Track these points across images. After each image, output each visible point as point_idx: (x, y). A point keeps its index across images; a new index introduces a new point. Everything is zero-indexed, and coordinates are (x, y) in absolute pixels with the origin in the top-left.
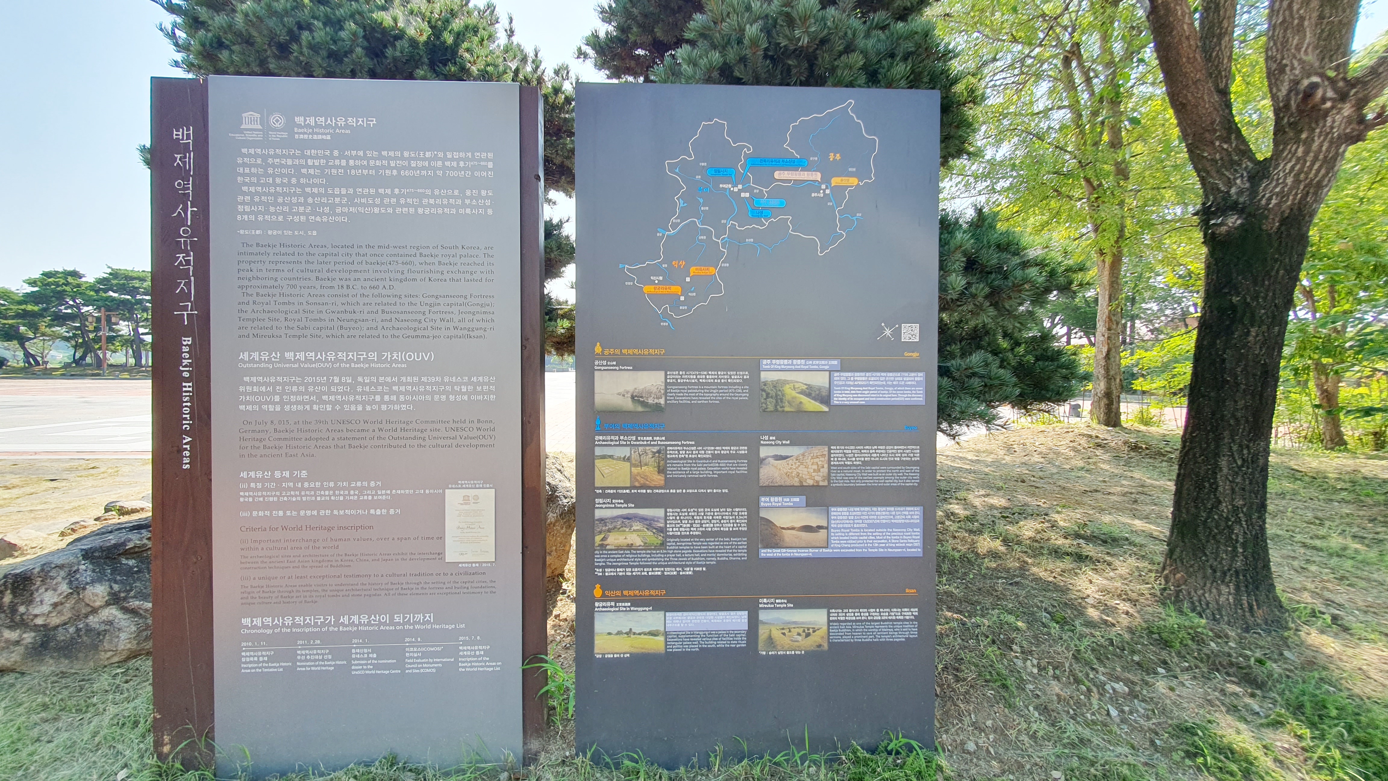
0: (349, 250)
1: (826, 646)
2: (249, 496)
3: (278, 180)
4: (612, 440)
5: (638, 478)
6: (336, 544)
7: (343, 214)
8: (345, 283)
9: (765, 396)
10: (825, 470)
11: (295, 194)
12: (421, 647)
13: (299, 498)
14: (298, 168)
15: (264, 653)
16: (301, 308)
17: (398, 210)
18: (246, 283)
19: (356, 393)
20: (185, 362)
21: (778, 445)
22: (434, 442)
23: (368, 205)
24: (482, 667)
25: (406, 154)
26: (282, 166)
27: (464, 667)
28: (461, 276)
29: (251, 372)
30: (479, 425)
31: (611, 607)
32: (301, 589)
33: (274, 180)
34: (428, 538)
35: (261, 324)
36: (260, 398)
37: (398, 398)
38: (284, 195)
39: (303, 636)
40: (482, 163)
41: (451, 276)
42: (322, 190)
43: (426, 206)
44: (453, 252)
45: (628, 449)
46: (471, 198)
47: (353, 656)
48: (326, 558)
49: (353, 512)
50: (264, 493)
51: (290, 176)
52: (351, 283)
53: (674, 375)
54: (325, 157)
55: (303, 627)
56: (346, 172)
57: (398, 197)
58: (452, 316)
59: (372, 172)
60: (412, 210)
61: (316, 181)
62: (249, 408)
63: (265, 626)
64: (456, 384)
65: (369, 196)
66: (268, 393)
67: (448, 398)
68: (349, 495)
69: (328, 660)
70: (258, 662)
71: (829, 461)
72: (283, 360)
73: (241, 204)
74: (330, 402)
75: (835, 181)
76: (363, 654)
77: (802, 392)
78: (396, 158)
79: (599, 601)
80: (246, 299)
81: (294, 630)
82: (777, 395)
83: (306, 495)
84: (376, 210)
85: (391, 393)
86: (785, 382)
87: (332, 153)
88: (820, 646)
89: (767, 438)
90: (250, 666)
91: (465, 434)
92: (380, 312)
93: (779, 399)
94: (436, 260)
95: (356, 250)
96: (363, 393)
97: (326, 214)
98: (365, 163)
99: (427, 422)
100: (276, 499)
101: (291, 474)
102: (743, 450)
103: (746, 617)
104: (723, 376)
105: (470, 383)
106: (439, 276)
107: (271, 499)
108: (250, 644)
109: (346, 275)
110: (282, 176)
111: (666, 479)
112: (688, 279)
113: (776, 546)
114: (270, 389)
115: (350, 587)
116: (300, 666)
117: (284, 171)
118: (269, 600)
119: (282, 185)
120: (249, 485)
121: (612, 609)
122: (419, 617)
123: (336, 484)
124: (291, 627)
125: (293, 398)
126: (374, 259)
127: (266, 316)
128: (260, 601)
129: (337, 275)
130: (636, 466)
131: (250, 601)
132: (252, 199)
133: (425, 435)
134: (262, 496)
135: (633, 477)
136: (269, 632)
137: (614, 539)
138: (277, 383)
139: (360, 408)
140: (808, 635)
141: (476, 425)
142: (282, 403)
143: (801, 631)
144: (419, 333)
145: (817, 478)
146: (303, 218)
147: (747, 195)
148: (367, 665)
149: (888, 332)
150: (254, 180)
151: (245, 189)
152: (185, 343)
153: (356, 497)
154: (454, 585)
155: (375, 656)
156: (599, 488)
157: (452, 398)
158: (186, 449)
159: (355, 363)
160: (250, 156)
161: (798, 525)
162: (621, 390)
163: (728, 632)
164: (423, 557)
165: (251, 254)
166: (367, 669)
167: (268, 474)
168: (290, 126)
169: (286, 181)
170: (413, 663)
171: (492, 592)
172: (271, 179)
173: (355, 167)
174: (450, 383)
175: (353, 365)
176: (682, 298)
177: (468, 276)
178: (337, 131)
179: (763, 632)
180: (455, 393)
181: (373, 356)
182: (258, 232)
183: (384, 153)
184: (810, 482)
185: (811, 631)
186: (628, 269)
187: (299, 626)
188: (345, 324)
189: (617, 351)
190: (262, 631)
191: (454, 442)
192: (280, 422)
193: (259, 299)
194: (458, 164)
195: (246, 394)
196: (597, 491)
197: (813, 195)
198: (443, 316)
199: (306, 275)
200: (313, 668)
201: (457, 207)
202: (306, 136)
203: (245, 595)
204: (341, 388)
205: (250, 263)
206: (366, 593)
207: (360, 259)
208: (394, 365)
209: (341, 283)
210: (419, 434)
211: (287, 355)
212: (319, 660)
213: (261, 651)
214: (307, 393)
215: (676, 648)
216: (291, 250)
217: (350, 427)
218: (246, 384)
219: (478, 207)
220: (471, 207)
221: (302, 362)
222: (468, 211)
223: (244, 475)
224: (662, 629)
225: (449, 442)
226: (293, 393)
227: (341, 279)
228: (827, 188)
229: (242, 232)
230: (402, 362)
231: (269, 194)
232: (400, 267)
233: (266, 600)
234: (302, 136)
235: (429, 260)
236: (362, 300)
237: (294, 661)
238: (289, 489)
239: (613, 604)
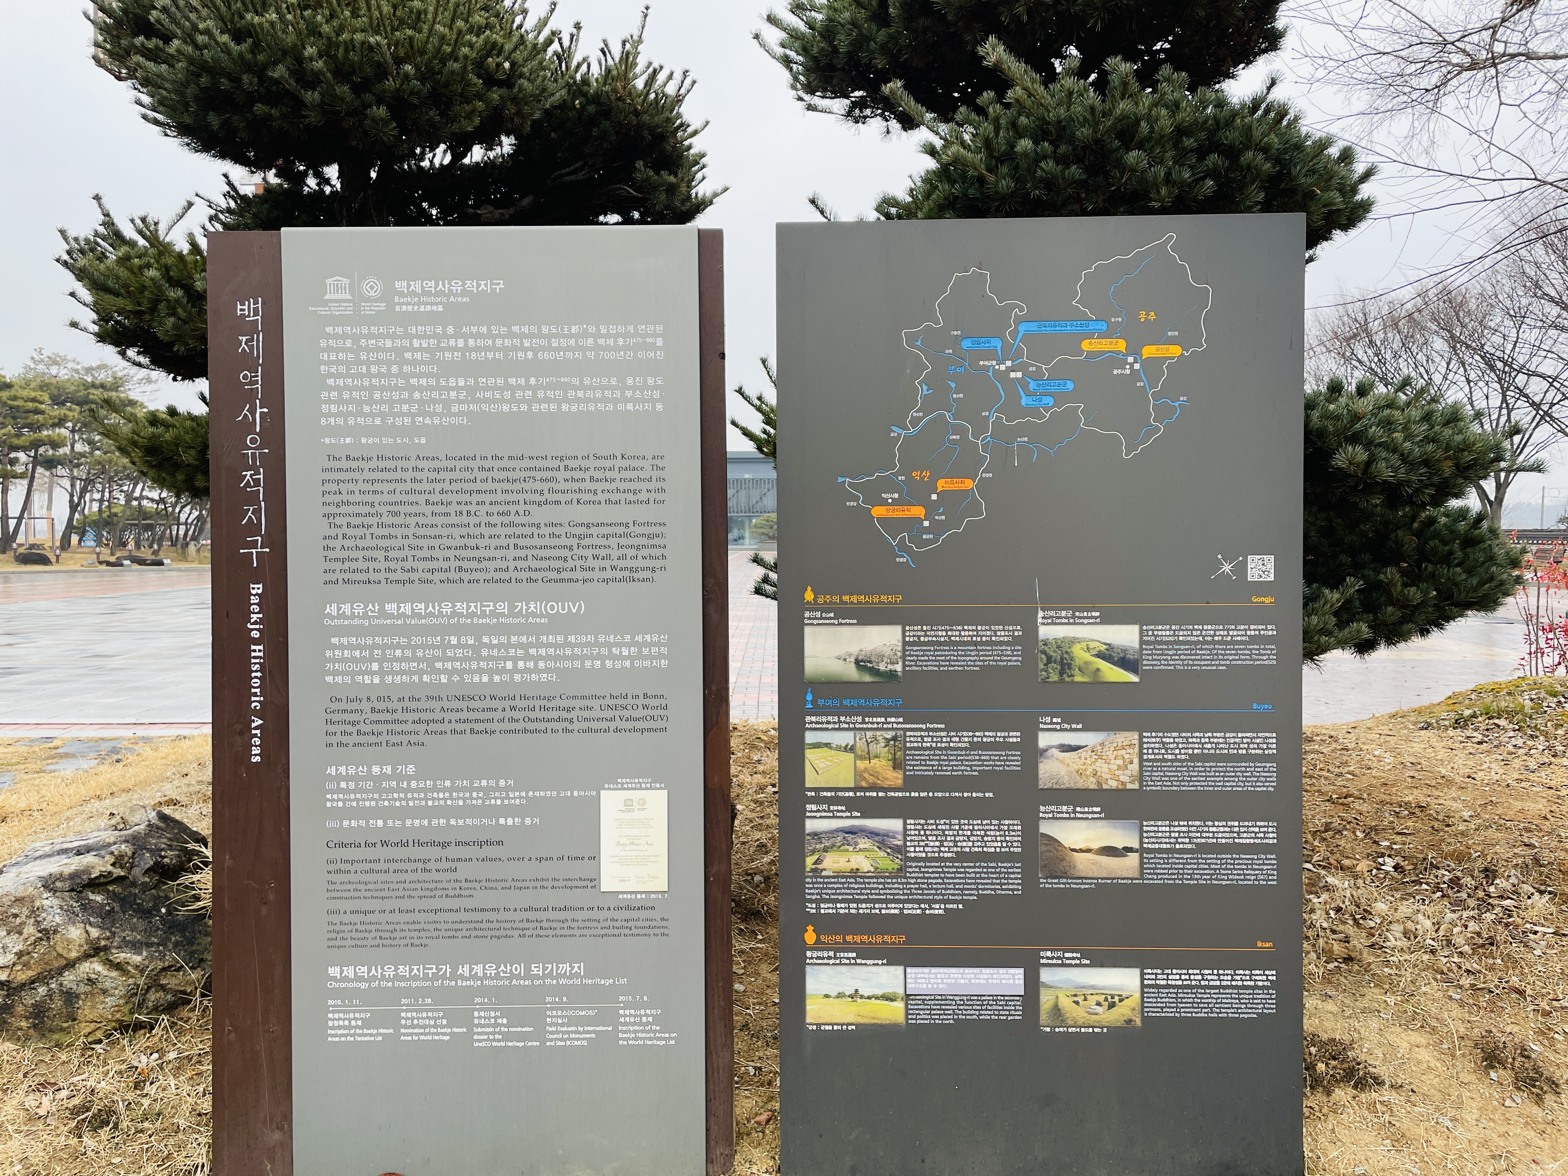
0: (470, 464)
1: (1138, 1022)
2: (339, 800)
3: (374, 369)
4: (828, 723)
5: (866, 775)
6: (453, 865)
7: (460, 414)
8: (464, 509)
9: (1045, 661)
10: (1135, 767)
11: (396, 388)
12: (567, 1009)
13: (404, 803)
14: (399, 351)
15: (357, 1015)
16: (406, 542)
17: (535, 407)
18: (333, 510)
19: (480, 658)
20: (254, 617)
21: (1066, 730)
22: (585, 725)
23: (494, 401)
24: (650, 1039)
25: (545, 330)
26: (378, 349)
27: (626, 1037)
28: (621, 497)
29: (340, 631)
30: (647, 702)
31: (829, 958)
32: (406, 927)
33: (368, 369)
34: (576, 858)
35: (354, 565)
36: (353, 667)
37: (536, 665)
38: (382, 389)
39: (408, 992)
40: (648, 340)
41: (607, 496)
42: (433, 382)
43: (574, 401)
44: (608, 463)
45: (851, 734)
46: (634, 388)
47: (476, 1021)
48: (439, 885)
49: (476, 822)
50: (358, 796)
51: (389, 363)
52: (473, 508)
53: (915, 631)
54: (435, 336)
55: (408, 980)
56: (464, 356)
57: (535, 389)
58: (608, 551)
59: (499, 355)
60: (553, 407)
61: (424, 369)
62: (339, 679)
63: (358, 978)
64: (616, 644)
65: (495, 388)
66: (363, 660)
67: (603, 664)
68: (471, 798)
69: (442, 1027)
70: (350, 1027)
71: (1141, 754)
72: (383, 614)
73: (326, 402)
74: (445, 671)
75: (1148, 351)
76: (489, 1018)
77: (1100, 655)
78: (531, 336)
79: (812, 949)
80: (333, 532)
81: (396, 984)
82: (1062, 659)
83: (413, 799)
84: (505, 408)
85: (527, 658)
86: (1074, 641)
87: (444, 331)
88: (1129, 1021)
89: (1048, 719)
90: (339, 1032)
91: (626, 714)
92: (511, 547)
93: (1065, 665)
94: (587, 476)
95: (478, 463)
96: (489, 658)
97: (437, 414)
98: (490, 342)
99: (575, 697)
100: (373, 803)
101: (394, 770)
102: (1014, 737)
103: (1022, 976)
104: (985, 632)
105: (633, 644)
106: (590, 497)
107: (367, 804)
108: (339, 1002)
109: (466, 498)
110: (378, 362)
111: (906, 778)
112: (934, 497)
113: (1065, 875)
114: (366, 654)
115: (472, 926)
116: (405, 1035)
117: (382, 356)
118: (364, 942)
119: (380, 375)
120: (339, 784)
121: (832, 962)
122: (565, 968)
123: (453, 783)
124: (392, 981)
125: (396, 666)
126: (503, 475)
127: (359, 554)
128: (353, 943)
129: (454, 498)
130: (862, 758)
131: (338, 943)
132: (340, 395)
133: (573, 715)
134: (357, 800)
135: (858, 774)
136: (364, 986)
137: (833, 862)
138: (376, 646)
139: (485, 679)
140: (1112, 1005)
141: (641, 701)
142: (381, 673)
143: (1101, 999)
144: (565, 575)
145: (1122, 778)
146: (407, 420)
147: (1019, 375)
148: (494, 1033)
149: (1227, 568)
150: (342, 369)
151: (330, 382)
152: (253, 592)
153: (480, 801)
154: (611, 924)
155: (505, 1021)
156: (811, 790)
157: (609, 664)
158: (255, 736)
159: (479, 617)
160: (336, 336)
161: (1095, 846)
162: (841, 652)
163: (995, 998)
164: (570, 884)
165: (341, 470)
166: (494, 1040)
167: (363, 770)
168: (388, 294)
169: (384, 370)
170: (557, 1032)
171: (663, 934)
172: (364, 368)
173: (478, 349)
174: (607, 644)
175: (475, 620)
176: (926, 524)
177: (630, 497)
178: (452, 299)
179: (1046, 1000)
180: (613, 657)
181: (503, 607)
182: (348, 440)
183: (516, 329)
184: (1113, 784)
185: (1116, 999)
186: (850, 484)
187: (403, 979)
188: (465, 565)
189: (837, 599)
190: (355, 985)
191: (613, 725)
192: (379, 699)
193: (350, 532)
194: (615, 341)
195: (334, 660)
196: (809, 794)
197: (1115, 372)
198: (596, 552)
199: (412, 498)
200: (422, 1037)
201: (615, 401)
202: (410, 308)
203: (334, 935)
204: (459, 653)
205: (338, 482)
206: (494, 933)
207: (484, 475)
208: (530, 620)
209: (459, 508)
210: (564, 714)
211: (387, 607)
212: (430, 1026)
213: (354, 1012)
214: (414, 659)
215: (923, 1018)
216: (391, 464)
217: (472, 704)
218: (334, 647)
219: (644, 401)
220: (635, 401)
221: (408, 617)
222: (630, 407)
223: (332, 771)
224: (901, 991)
225: (604, 725)
226: (396, 659)
227: (459, 503)
228: (1136, 361)
229: (327, 441)
230: (541, 616)
231: (362, 388)
232: (538, 486)
233: (360, 943)
234: (404, 308)
235: (577, 475)
236: (487, 531)
237: (397, 1026)
238: (391, 790)
239: (831, 954)
